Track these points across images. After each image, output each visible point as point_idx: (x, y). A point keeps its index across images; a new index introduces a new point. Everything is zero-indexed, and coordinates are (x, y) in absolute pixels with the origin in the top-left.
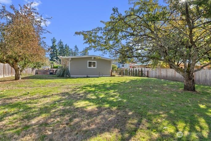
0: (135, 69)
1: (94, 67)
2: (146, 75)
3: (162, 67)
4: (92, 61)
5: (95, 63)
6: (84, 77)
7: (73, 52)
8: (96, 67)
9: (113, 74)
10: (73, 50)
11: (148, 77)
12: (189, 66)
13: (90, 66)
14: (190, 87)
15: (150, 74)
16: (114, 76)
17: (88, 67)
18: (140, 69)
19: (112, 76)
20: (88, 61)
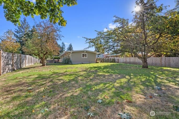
0: (109, 58)
1: (86, 58)
2: (117, 61)
3: (126, 56)
4: (85, 54)
5: (86, 55)
6: (81, 64)
7: (61, 47)
8: (87, 57)
9: (97, 62)
10: (61, 45)
11: (118, 63)
12: (145, 55)
13: (83, 57)
14: (145, 66)
15: (120, 61)
16: (98, 63)
17: (82, 57)
18: (113, 58)
19: (97, 63)
20: (82, 54)
